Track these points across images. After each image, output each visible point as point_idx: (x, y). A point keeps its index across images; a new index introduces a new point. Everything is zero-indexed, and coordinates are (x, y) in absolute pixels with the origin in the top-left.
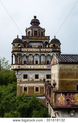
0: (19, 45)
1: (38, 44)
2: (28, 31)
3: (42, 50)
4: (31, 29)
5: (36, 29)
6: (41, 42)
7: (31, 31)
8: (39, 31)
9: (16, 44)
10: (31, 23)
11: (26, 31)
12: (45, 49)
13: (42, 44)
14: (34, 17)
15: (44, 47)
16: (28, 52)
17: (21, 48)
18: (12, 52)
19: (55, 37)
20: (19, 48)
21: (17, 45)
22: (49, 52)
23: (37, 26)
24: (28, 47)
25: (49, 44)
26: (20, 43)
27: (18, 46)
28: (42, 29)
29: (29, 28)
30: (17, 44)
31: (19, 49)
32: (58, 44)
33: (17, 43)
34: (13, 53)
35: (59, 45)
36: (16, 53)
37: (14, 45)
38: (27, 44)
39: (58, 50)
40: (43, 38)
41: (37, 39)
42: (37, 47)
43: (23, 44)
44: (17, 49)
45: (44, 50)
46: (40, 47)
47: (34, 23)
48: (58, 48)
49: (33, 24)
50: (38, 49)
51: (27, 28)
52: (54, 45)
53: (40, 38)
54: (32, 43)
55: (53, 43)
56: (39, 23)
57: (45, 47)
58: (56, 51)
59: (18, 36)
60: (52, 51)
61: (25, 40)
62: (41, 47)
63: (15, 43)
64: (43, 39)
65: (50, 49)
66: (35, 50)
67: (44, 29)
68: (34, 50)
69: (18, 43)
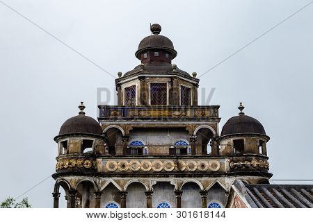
0: (87, 144)
1: (168, 140)
2: (124, 87)
3: (185, 164)
4: (140, 78)
5: (162, 79)
6: (182, 130)
7: (137, 83)
8: (171, 83)
9: (75, 142)
10: (139, 55)
11: (118, 85)
12: (200, 162)
13: (185, 141)
14: (152, 30)
15: (194, 151)
16: (124, 174)
17: (93, 156)
18: (55, 176)
19: (241, 108)
20: (88, 156)
21: (79, 146)
22: (219, 174)
23: (165, 66)
24: (127, 153)
25: (217, 140)
26: (92, 136)
27: (83, 147)
28: (186, 75)
29: (129, 74)
30: (79, 140)
31: (88, 164)
32: (258, 139)
33: (77, 135)
34: (59, 179)
35: (262, 144)
36: (72, 180)
37: (65, 144)
38: (119, 141)
39: (255, 163)
40: (189, 114)
41: (165, 119)
42: (166, 151)
43: (103, 138)
44: (79, 162)
45: (196, 164)
46: (176, 153)
47: (151, 51)
48: (258, 157)
49: (145, 56)
50: (167, 161)
51: (120, 74)
52: (238, 145)
53: (177, 113)
54: (144, 137)
55: (233, 136)
56: (173, 54)
57: (199, 151)
58: (247, 167)
59: (82, 108)
60: (232, 169)
61: (113, 124)
62: (184, 151)
63: (68, 135)
64: (190, 119)
65: (222, 161)
66: (157, 166)
67: (195, 75)
68: (150, 164)
69: (83, 135)
